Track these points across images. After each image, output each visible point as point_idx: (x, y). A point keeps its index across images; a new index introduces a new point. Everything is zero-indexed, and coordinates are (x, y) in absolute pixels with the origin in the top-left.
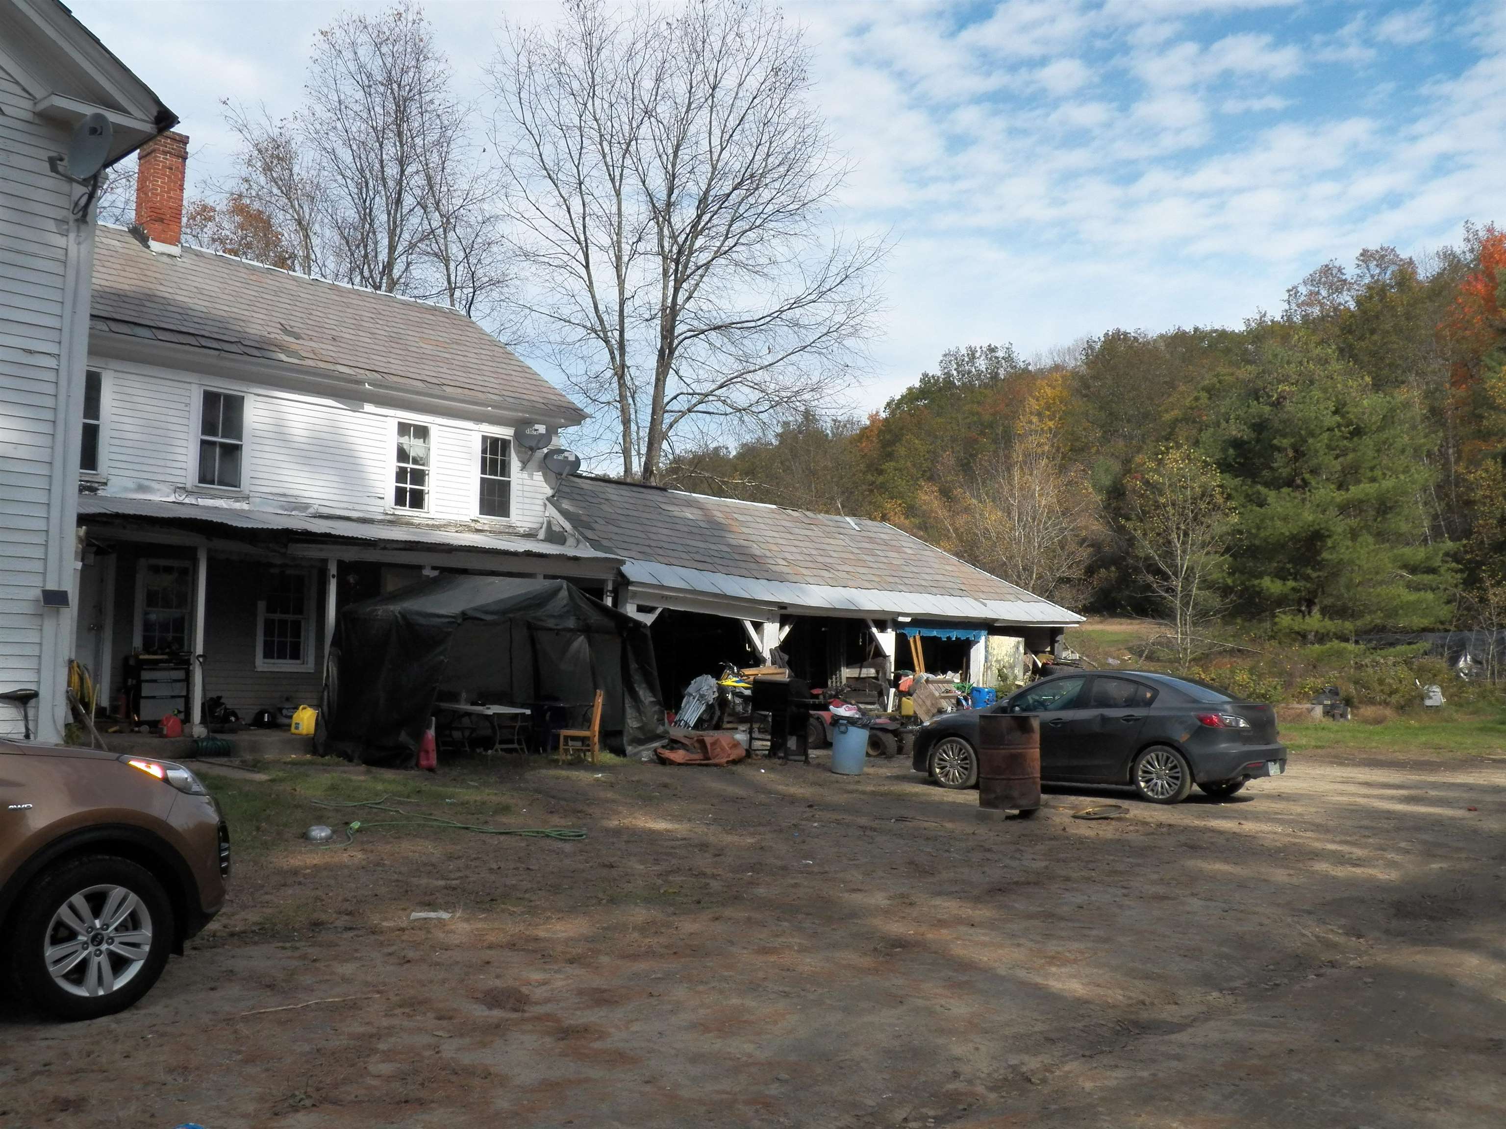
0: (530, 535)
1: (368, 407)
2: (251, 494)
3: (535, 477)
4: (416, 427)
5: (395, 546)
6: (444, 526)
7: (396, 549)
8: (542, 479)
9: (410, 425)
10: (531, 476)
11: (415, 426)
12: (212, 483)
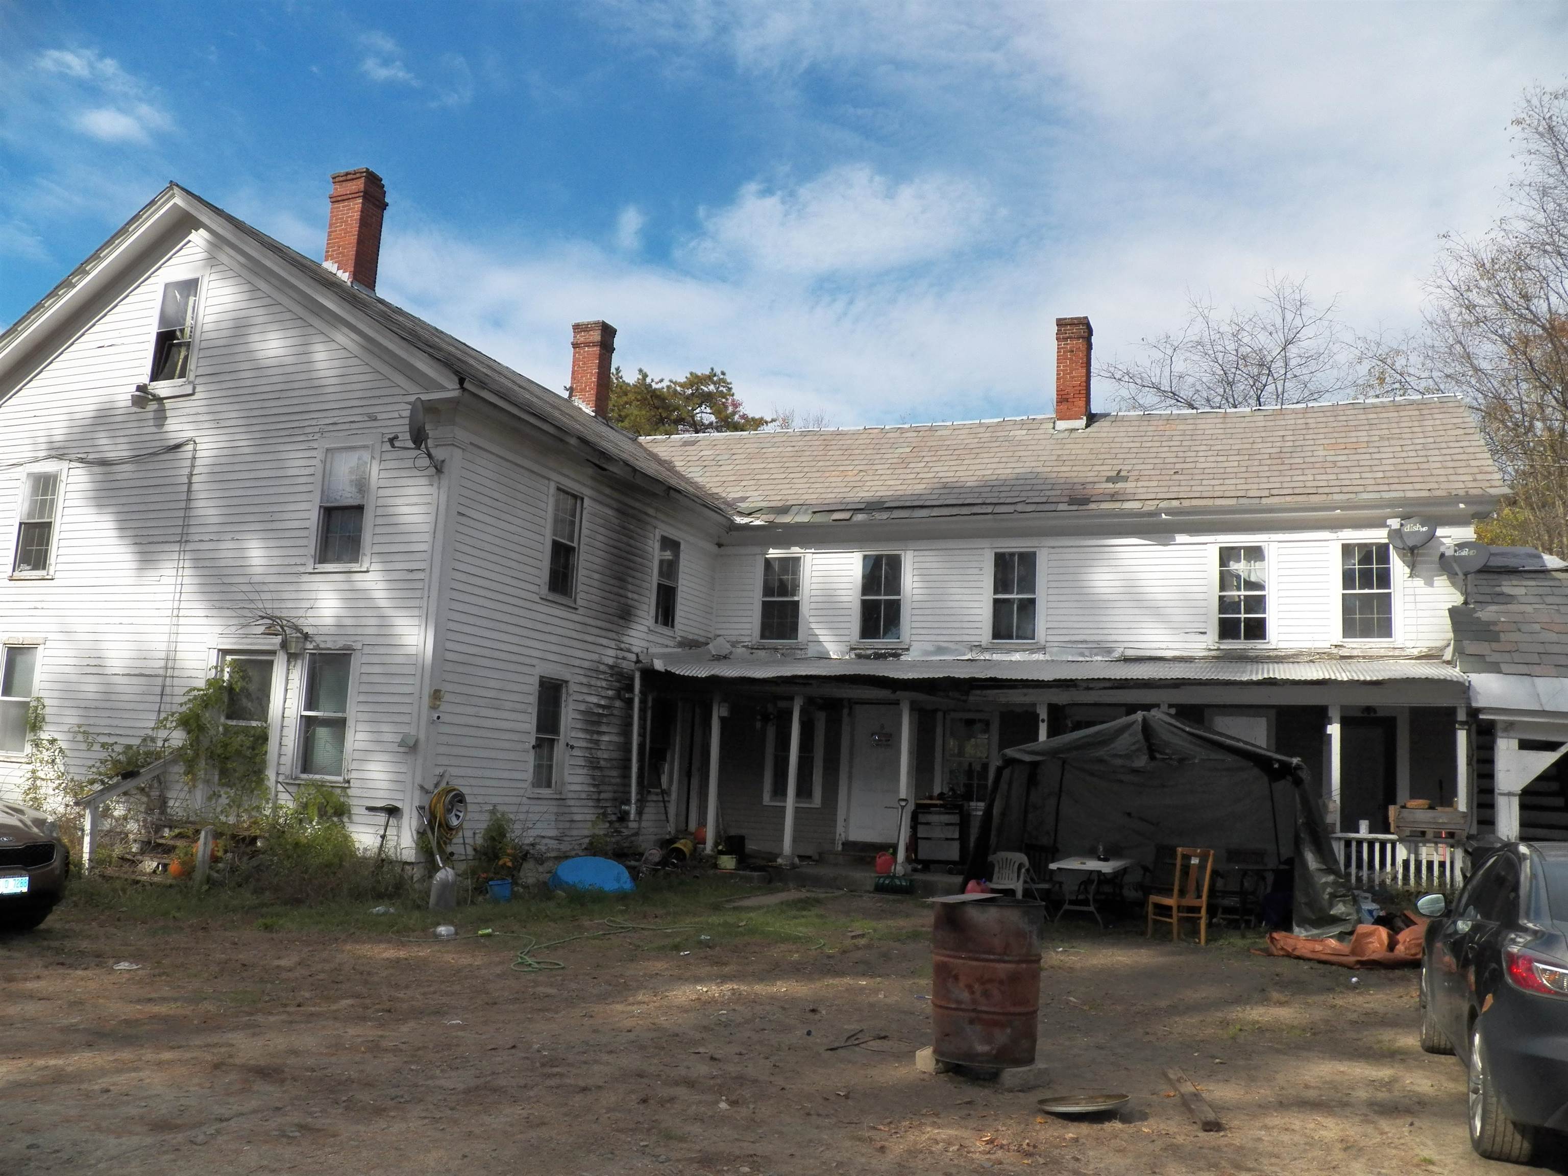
0: (1429, 656)
1: (1180, 538)
2: (1048, 644)
3: (1436, 583)
4: (1247, 549)
5: (1102, 685)
6: (1293, 656)
7: (1105, 688)
8: (1448, 583)
9: (1240, 548)
10: (1430, 584)
11: (1245, 548)
12: (1011, 638)
